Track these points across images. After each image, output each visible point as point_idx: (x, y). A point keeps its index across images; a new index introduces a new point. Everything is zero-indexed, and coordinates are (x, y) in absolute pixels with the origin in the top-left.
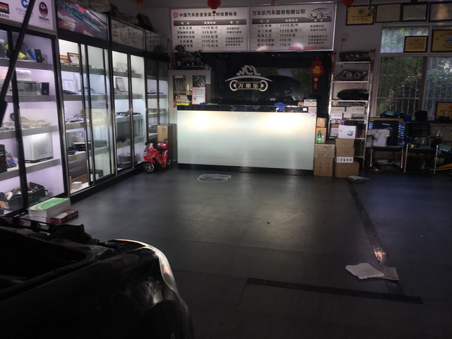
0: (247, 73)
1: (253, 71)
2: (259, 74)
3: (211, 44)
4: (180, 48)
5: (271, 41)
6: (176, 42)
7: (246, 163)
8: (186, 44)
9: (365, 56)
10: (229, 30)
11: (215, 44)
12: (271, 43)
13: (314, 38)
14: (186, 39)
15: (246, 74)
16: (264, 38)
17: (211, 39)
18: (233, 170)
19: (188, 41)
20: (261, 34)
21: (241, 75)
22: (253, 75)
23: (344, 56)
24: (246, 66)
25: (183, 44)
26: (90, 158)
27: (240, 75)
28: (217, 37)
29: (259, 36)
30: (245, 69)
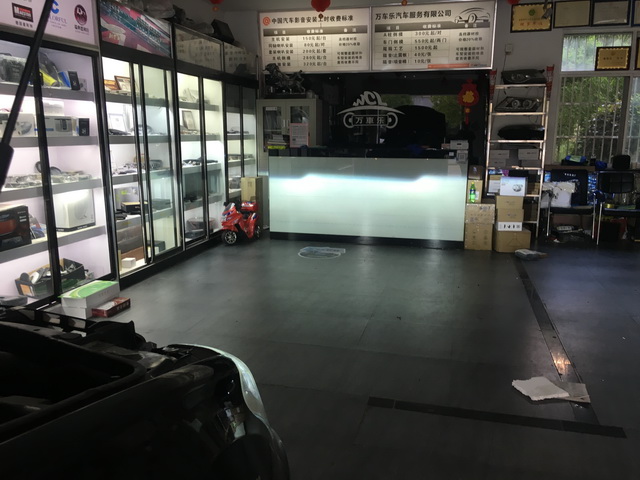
0: (368, 102)
1: (376, 99)
2: (386, 104)
3: (316, 61)
4: (273, 68)
5: (402, 56)
6: (267, 59)
7: (366, 231)
8: (281, 62)
9: (540, 76)
10: (342, 42)
11: (322, 61)
12: (402, 58)
13: (464, 51)
14: (281, 55)
15: (366, 104)
16: (393, 52)
17: (316, 54)
18: (349, 241)
19: (284, 58)
20: (387, 46)
21: (360, 105)
22: (377, 104)
23: (507, 77)
24: (366, 93)
25: (277, 62)
26: (147, 224)
27: (358, 106)
28: (324, 51)
29: (385, 49)
30: (365, 96)
